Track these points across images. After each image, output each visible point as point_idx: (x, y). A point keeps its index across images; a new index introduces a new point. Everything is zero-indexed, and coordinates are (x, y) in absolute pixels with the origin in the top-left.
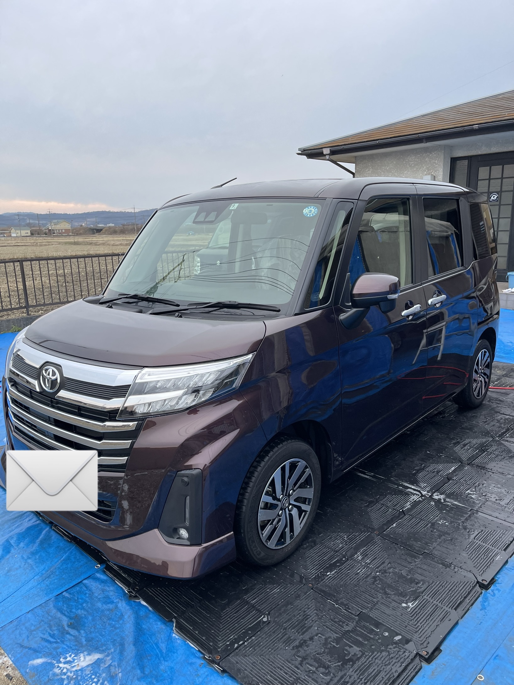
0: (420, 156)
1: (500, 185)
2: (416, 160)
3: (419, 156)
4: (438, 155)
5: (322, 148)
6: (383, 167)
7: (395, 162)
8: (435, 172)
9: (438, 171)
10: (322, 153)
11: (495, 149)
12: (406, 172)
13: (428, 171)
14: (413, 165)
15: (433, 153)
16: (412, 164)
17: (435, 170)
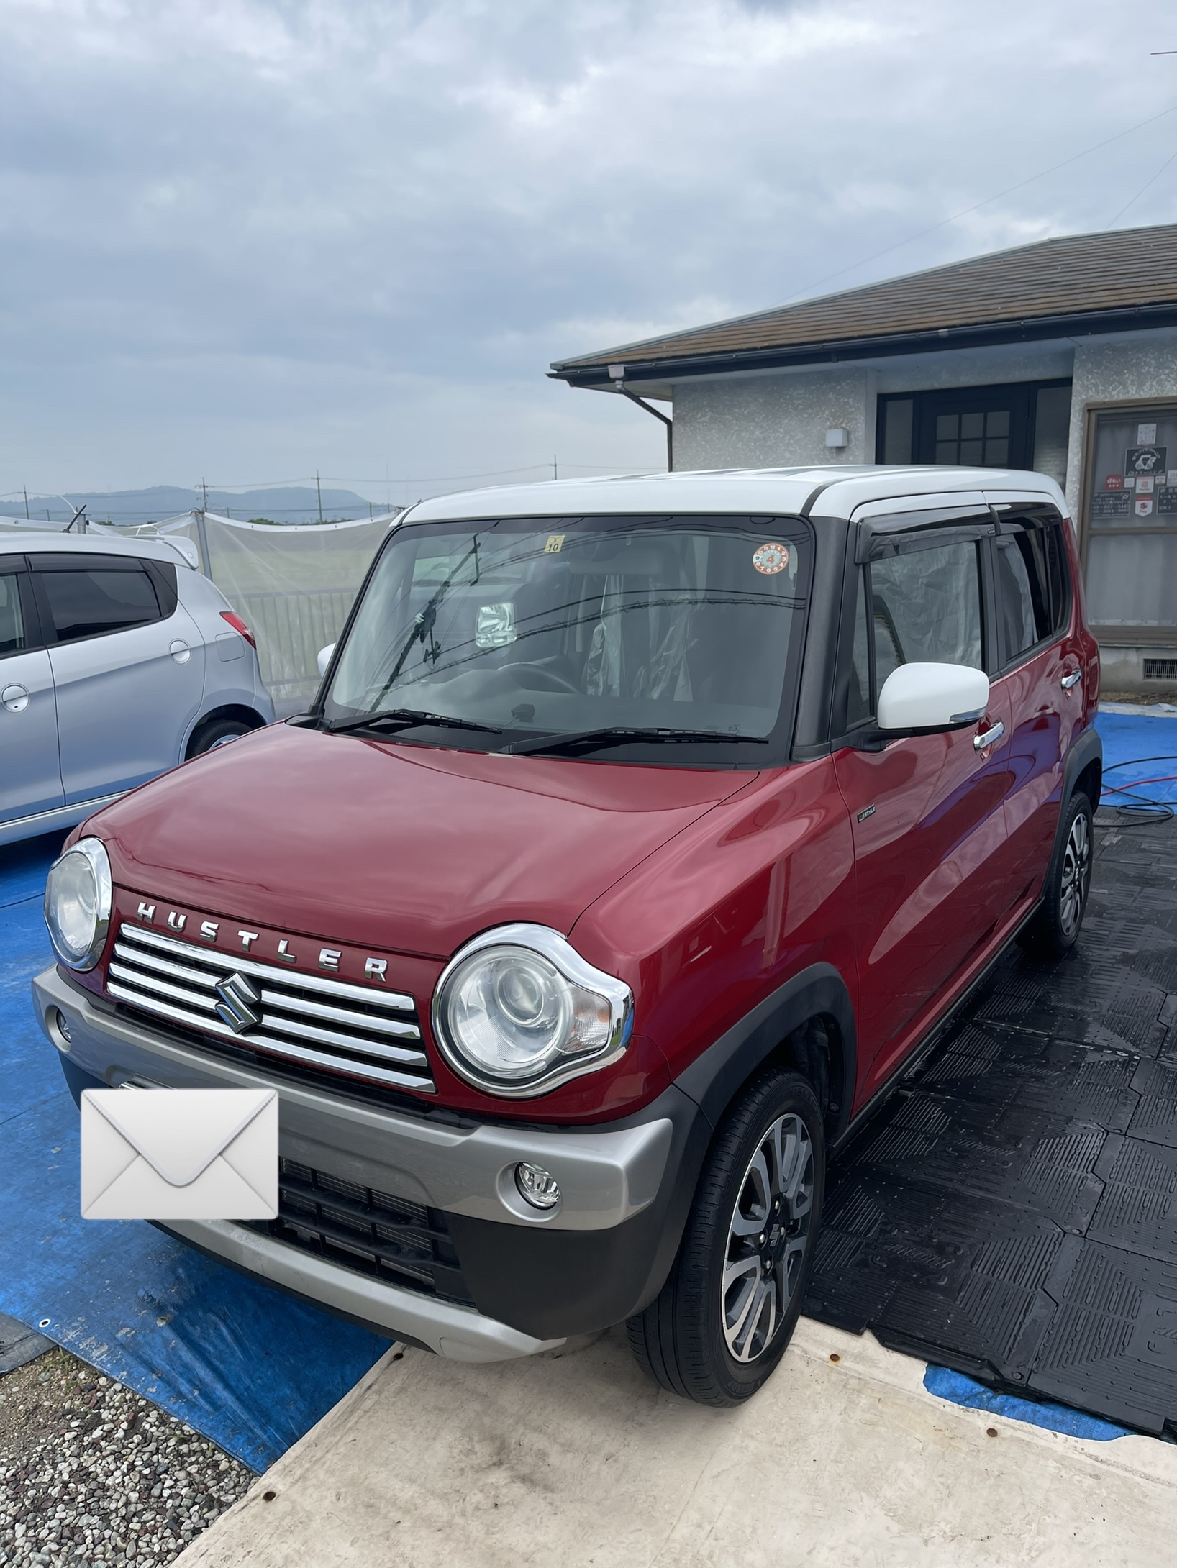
1: (980, 452)
2: (807, 396)
3: (813, 387)
5: (606, 365)
6: (737, 410)
8: (849, 422)
9: (856, 420)
10: (608, 374)
11: (967, 378)
12: (786, 421)
13: (834, 419)
14: (801, 407)
15: (844, 384)
16: (798, 405)
17: (851, 419)
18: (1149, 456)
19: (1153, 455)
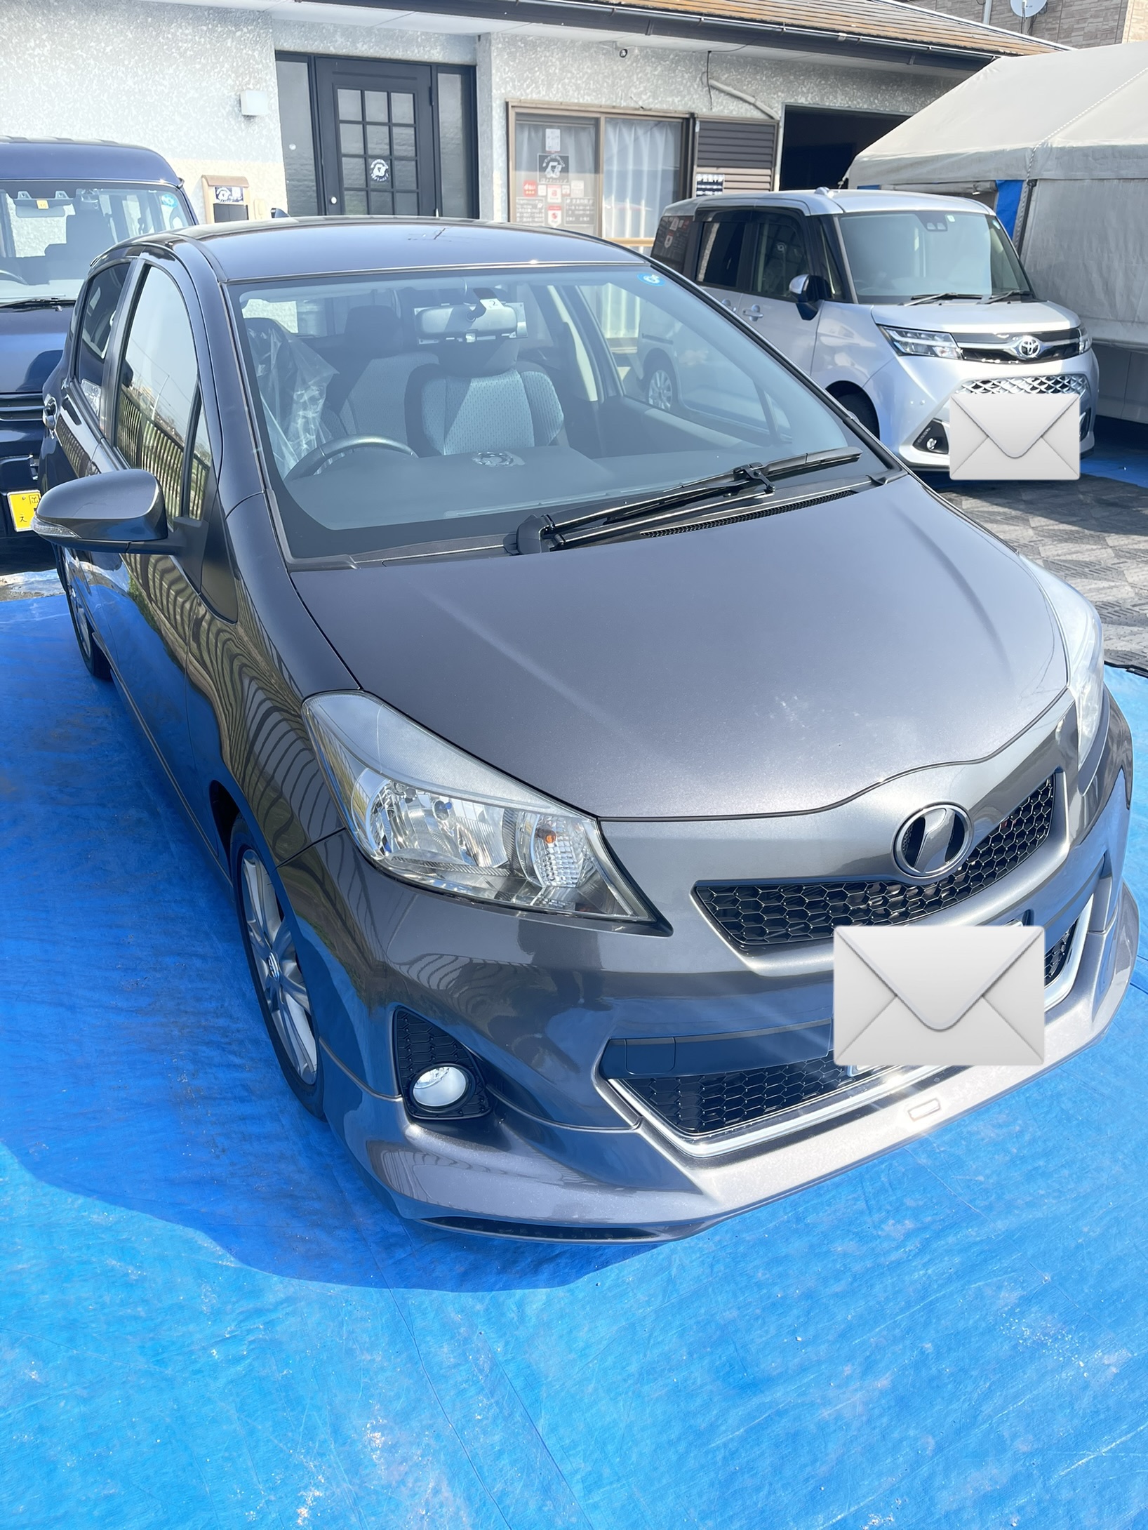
0: (208, 28)
1: (387, 141)
2: (197, 38)
3: (205, 28)
4: (259, 35)
6: (93, 44)
7: (130, 36)
8: (258, 82)
9: (266, 80)
11: (365, 46)
12: (171, 71)
13: (237, 77)
14: (188, 53)
15: (245, 30)
16: (186, 50)
17: (255, 78)
18: (555, 164)
19: (559, 164)
